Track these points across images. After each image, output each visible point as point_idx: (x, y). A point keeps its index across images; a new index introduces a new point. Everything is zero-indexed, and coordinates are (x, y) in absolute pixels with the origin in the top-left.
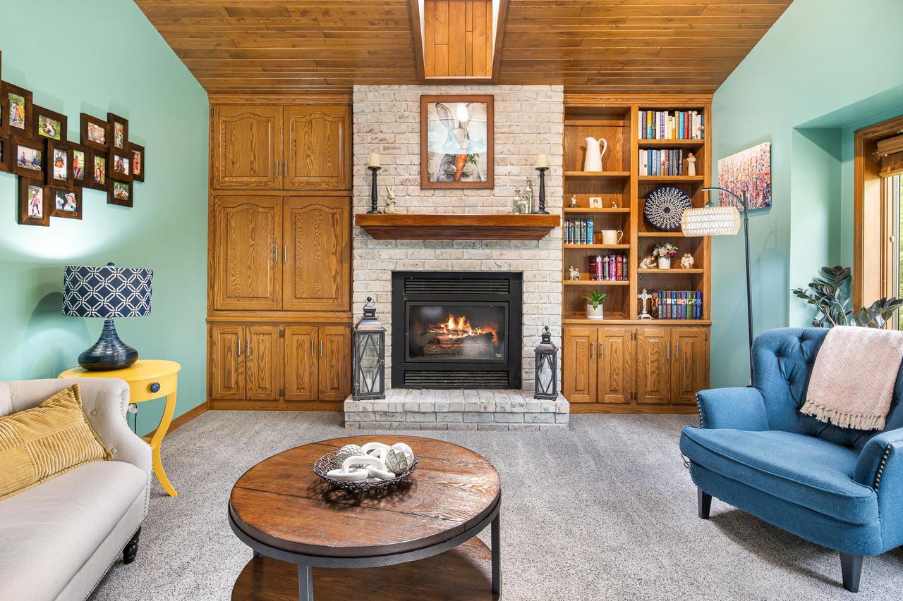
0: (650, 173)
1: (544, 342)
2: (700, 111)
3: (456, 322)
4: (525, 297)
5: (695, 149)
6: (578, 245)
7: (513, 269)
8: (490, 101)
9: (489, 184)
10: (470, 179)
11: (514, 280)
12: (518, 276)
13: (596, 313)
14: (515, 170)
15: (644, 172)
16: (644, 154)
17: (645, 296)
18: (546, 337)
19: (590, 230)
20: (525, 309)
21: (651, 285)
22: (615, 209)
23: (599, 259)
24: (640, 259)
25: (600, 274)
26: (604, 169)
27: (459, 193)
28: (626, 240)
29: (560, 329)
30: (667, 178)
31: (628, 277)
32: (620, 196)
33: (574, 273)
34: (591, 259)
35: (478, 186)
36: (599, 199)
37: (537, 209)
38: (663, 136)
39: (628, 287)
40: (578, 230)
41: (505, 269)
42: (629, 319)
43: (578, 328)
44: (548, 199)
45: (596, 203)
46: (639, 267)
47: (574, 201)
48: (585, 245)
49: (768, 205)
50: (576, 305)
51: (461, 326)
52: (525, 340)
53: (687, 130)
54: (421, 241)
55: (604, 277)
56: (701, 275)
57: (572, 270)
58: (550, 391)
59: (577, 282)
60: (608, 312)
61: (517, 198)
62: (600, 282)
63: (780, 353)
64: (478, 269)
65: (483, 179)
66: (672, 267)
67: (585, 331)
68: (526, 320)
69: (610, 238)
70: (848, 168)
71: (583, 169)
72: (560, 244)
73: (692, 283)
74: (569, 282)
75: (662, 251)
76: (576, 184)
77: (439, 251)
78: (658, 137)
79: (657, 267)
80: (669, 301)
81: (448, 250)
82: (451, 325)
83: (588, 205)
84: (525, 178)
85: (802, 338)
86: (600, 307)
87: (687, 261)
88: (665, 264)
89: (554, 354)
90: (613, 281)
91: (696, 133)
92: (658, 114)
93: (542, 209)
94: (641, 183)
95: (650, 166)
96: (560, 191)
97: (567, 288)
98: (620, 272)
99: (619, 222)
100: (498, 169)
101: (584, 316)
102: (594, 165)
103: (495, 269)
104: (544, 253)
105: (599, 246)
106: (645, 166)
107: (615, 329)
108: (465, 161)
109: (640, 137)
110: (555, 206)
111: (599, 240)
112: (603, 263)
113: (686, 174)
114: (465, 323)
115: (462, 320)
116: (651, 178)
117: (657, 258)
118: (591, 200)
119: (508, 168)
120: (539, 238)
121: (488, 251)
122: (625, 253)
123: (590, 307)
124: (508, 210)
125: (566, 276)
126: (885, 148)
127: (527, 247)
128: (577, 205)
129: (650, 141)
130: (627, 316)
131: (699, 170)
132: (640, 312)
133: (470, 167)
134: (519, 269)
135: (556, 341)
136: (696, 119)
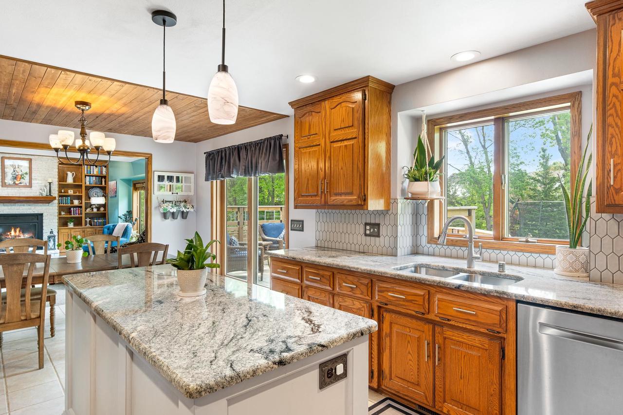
0: (90, 184)
1: (51, 234)
2: (105, 167)
3: (15, 231)
4: (44, 221)
5: (105, 177)
6: (65, 205)
7: (39, 212)
8: (30, 160)
9: (30, 186)
10: (22, 184)
11: (40, 217)
12: (42, 215)
13: (71, 225)
14: (40, 182)
15: (88, 183)
16: (88, 178)
17: (88, 220)
18: (51, 232)
19: (69, 200)
20: (44, 224)
21: (91, 216)
22: (77, 194)
23: (72, 209)
24: (86, 209)
25: (73, 213)
26: (74, 182)
27: (18, 188)
28: (81, 203)
29: (57, 230)
30: (95, 185)
31: (81, 214)
32: (80, 189)
33: (63, 213)
34: (70, 209)
35: (26, 186)
36: (72, 191)
37: (48, 194)
38: (93, 173)
39: (82, 217)
40: (64, 200)
41: (36, 212)
42: (82, 226)
43: (64, 230)
44: (52, 191)
45: (71, 192)
46: (85, 211)
47: (63, 191)
48: (67, 205)
49: (116, 196)
50: (63, 223)
51: (17, 233)
52: (44, 234)
53: (102, 172)
54: (2, 204)
55: (74, 214)
56: (106, 213)
57: (62, 212)
58: (53, 248)
59: (64, 216)
60: (75, 225)
61: (41, 191)
62: (73, 216)
63: (108, 229)
64: (25, 213)
65: (28, 184)
66: (98, 211)
67: (67, 231)
68: (44, 228)
69: (76, 202)
70: (132, 188)
71: (66, 182)
72: (57, 205)
73: (104, 216)
74: (61, 216)
75: (94, 206)
76: (63, 186)
77: (9, 207)
78: (92, 173)
79: (93, 211)
80: (96, 221)
81: (14, 207)
82: (13, 233)
83: (68, 193)
84: (44, 185)
85: (113, 226)
86: (72, 224)
87: (102, 209)
88: (95, 210)
89: (54, 236)
90: (77, 215)
91: (104, 173)
92: (92, 167)
93: (50, 194)
94: (86, 187)
95: (90, 181)
96: (57, 189)
97: (60, 218)
98: (79, 212)
99: (79, 198)
100: (33, 182)
101: (67, 226)
102: (70, 180)
103: (33, 213)
104: (51, 208)
105: (72, 205)
106: (88, 181)
107: (77, 229)
108: (20, 179)
109: (86, 173)
110: (55, 193)
111: (72, 202)
112: (74, 210)
113: (101, 184)
114: (20, 231)
115: (18, 230)
116: (91, 185)
117: (92, 209)
118: (69, 191)
119: (37, 181)
120: (49, 203)
121: (29, 207)
122: (81, 207)
123: (69, 223)
124: (37, 194)
125: (60, 214)
126: (138, 186)
127: (44, 206)
128: (64, 192)
129: (89, 174)
130: (81, 225)
131: (105, 184)
132: (86, 225)
133: (22, 180)
134: (42, 213)
135: (55, 233)
136: (104, 169)
